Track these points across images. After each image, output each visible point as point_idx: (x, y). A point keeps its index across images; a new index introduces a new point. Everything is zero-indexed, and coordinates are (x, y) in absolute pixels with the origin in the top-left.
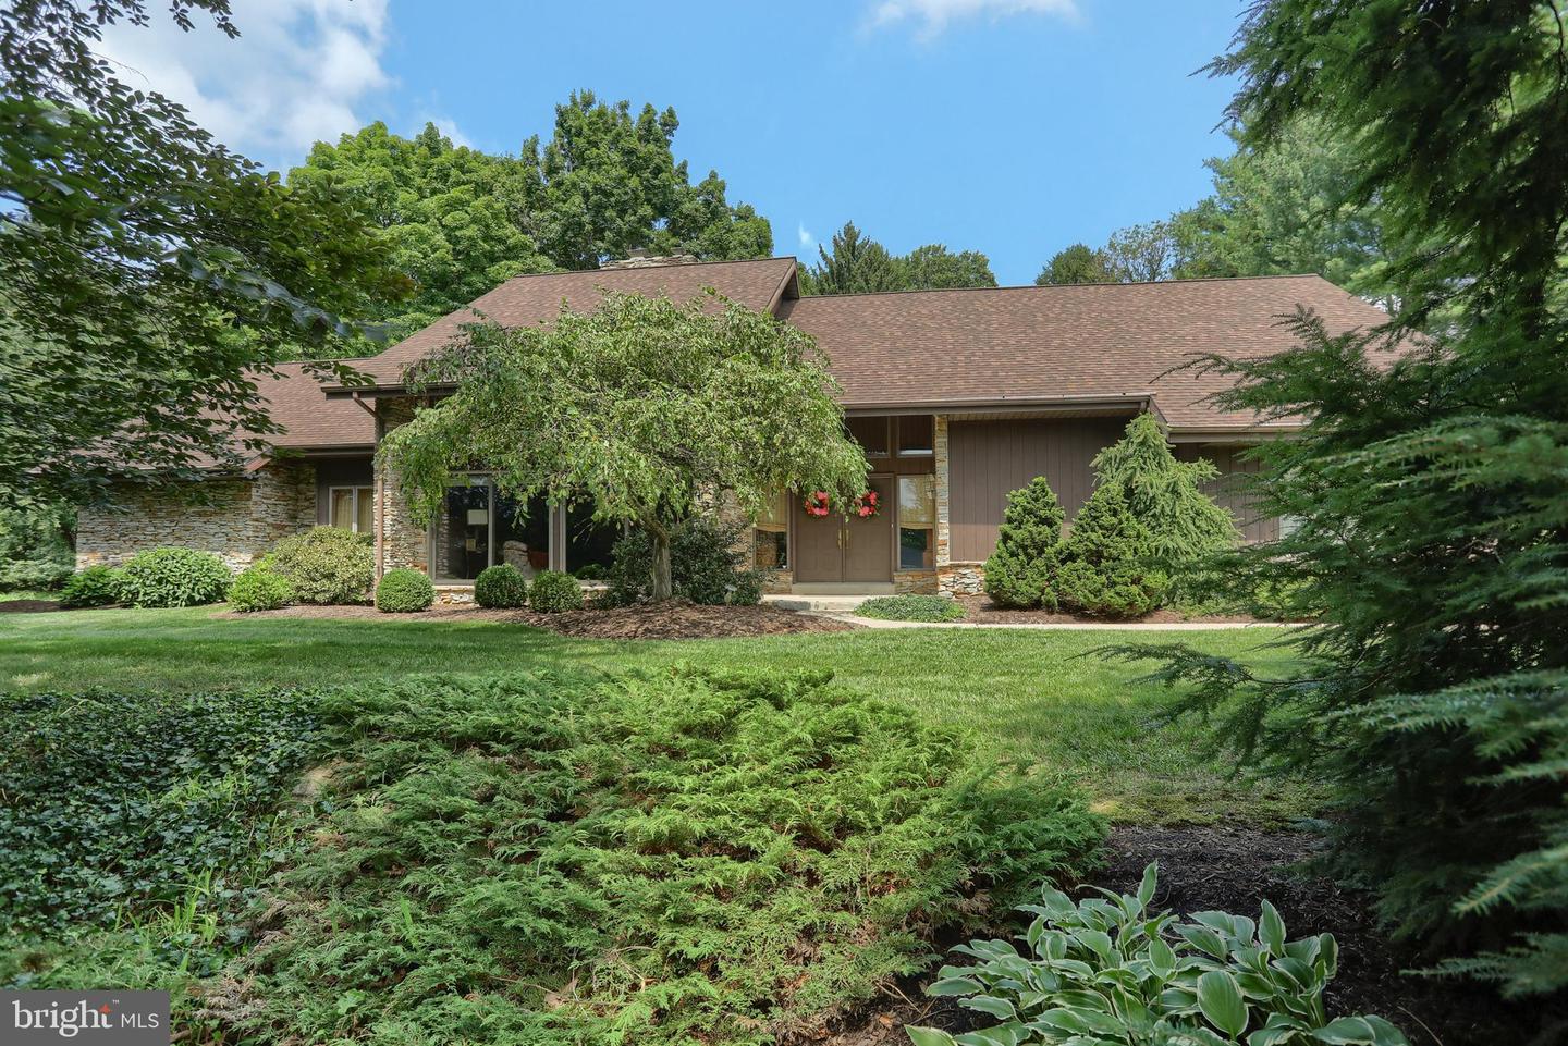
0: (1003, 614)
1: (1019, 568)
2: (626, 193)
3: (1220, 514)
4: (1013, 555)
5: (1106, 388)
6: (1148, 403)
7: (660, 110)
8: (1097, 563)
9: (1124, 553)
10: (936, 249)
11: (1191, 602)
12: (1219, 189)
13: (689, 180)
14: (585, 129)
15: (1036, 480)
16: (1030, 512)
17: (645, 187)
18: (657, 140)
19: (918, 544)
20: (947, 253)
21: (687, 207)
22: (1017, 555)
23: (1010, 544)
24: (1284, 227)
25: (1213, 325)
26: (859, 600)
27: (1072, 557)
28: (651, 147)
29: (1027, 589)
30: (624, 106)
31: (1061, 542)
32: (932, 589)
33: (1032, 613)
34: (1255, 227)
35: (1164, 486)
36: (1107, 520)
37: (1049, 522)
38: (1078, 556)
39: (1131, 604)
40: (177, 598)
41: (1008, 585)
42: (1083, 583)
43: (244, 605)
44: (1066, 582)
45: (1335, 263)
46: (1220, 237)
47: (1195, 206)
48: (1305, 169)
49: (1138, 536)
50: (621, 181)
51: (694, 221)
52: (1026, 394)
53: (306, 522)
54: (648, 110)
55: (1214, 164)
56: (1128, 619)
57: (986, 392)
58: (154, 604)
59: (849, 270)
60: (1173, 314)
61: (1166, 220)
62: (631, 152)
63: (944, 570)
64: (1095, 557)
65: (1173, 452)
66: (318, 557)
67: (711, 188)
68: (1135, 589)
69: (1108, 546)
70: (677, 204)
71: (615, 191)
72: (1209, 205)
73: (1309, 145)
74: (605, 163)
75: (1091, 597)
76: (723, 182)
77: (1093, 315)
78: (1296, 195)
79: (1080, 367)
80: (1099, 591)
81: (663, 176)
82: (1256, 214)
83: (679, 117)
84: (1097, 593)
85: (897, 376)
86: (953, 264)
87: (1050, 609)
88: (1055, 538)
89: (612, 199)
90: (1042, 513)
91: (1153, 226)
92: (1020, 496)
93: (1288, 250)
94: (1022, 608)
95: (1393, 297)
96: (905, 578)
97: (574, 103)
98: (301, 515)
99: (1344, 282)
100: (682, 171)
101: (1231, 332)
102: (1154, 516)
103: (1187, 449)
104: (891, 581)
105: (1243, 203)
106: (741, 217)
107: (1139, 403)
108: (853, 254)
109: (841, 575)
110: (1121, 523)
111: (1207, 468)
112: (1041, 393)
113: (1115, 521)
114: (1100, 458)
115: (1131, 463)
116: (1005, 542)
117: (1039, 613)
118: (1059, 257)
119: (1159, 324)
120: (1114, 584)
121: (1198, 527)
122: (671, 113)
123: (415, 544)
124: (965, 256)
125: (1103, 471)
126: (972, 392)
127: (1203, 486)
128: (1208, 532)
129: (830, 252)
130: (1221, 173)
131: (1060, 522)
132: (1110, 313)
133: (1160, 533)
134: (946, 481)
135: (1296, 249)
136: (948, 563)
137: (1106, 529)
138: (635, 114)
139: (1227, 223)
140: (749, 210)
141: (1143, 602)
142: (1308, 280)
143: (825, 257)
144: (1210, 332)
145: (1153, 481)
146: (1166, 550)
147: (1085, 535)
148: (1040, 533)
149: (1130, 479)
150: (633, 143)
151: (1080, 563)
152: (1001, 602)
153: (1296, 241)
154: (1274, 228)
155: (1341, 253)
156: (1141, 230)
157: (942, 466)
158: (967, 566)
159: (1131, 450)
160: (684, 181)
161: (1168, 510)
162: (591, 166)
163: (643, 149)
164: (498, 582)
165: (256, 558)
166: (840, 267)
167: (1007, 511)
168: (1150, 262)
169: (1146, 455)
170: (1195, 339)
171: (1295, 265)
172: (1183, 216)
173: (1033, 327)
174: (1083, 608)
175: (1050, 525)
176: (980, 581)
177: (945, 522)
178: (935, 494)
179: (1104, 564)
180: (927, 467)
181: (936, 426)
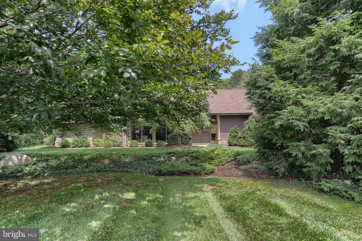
0: (231, 147)
1: (233, 140)
4: (232, 138)
5: (246, 111)
6: (252, 113)
8: (244, 139)
9: (248, 137)
15: (235, 126)
16: (234, 131)
19: (214, 136)
23: (231, 136)
26: (207, 145)
27: (241, 138)
29: (234, 142)
31: (239, 136)
32: (218, 143)
33: (235, 146)
36: (246, 132)
37: (237, 133)
39: (249, 145)
40: (83, 146)
41: (231, 142)
42: (242, 142)
44: (240, 142)
57: (227, 111)
58: (79, 147)
63: (219, 140)
64: (244, 138)
66: (113, 138)
69: (246, 136)
79: (241, 107)
80: (245, 143)
87: (237, 146)
88: (238, 135)
90: (236, 131)
92: (233, 128)
94: (233, 146)
96: (212, 142)
104: (210, 142)
107: (250, 113)
109: (201, 142)
110: (248, 133)
112: (235, 111)
114: (245, 122)
115: (249, 124)
120: (247, 142)
125: (245, 125)
126: (224, 111)
131: (239, 133)
134: (220, 125)
137: (246, 134)
147: (242, 135)
149: (249, 126)
151: (242, 139)
152: (230, 145)
157: (219, 123)
158: (223, 140)
159: (249, 121)
164: (149, 142)
167: (231, 131)
169: (251, 122)
174: (242, 145)
176: (225, 142)
177: (219, 132)
178: (218, 127)
179: (245, 139)
180: (216, 123)
181: (218, 116)
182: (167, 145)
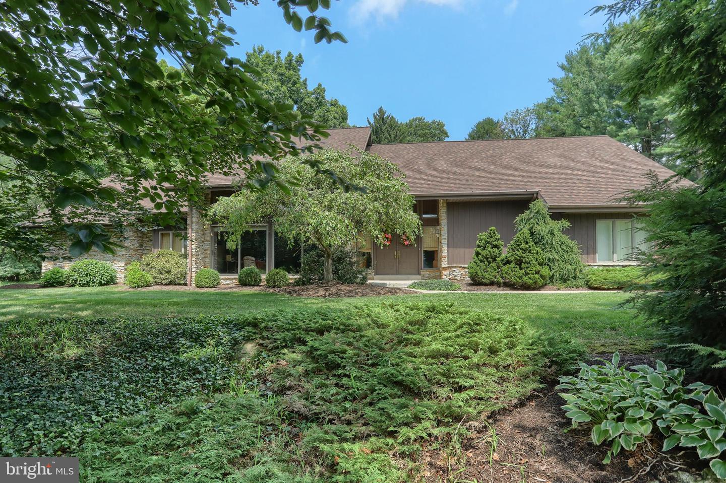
0: (479, 287)
1: (485, 267)
2: (280, 94)
3: (572, 243)
4: (481, 261)
5: (518, 188)
6: (537, 194)
7: (295, 55)
8: (520, 265)
9: (532, 260)
10: (420, 119)
11: (560, 282)
12: (556, 93)
13: (308, 88)
14: (260, 63)
15: (491, 228)
16: (489, 243)
17: (289, 91)
18: (294, 69)
19: (431, 258)
20: (425, 121)
21: (307, 100)
22: (484, 262)
23: (480, 257)
24: (588, 111)
25: (563, 159)
26: (410, 282)
27: (508, 262)
28: (291, 72)
29: (488, 276)
30: (278, 53)
31: (503, 256)
32: (440, 277)
33: (491, 287)
34: (574, 111)
35: (547, 231)
36: (524, 246)
37: (497, 247)
38: (511, 262)
39: (535, 283)
40: (94, 283)
41: (480, 274)
42: (513, 273)
43: (135, 285)
44: (506, 273)
45: (611, 128)
46: (557, 115)
47: (545, 101)
48: (597, 84)
49: (537, 253)
50: (277, 88)
51: (311, 107)
52: (482, 190)
53: (147, 248)
54: (290, 55)
55: (554, 81)
56: (534, 289)
57: (465, 189)
59: (381, 129)
60: (544, 154)
61: (531, 107)
62: (282, 75)
63: (445, 269)
64: (519, 263)
65: (551, 216)
66: (161, 263)
67: (319, 91)
68: (537, 276)
69: (525, 258)
70: (303, 99)
71: (275, 93)
72: (552, 100)
73: (599, 73)
74: (270, 80)
75: (518, 280)
76: (324, 89)
77: (508, 154)
78: (593, 97)
79: (505, 178)
80: (521, 277)
81: (297, 85)
82: (574, 105)
83: (304, 58)
84: (520, 278)
85: (423, 182)
86: (428, 126)
87: (498, 285)
88: (500, 254)
89: (274, 97)
90: (494, 243)
91: (525, 110)
92: (483, 235)
93: (589, 122)
94: (486, 285)
95: (637, 144)
96: (426, 272)
97: (254, 51)
98: (145, 245)
99: (616, 137)
100: (305, 83)
101: (571, 162)
102: (543, 244)
103: (557, 215)
104: (419, 274)
105: (568, 99)
106: (332, 105)
107: (533, 194)
108: (383, 122)
109: (397, 272)
110: (530, 247)
111: (566, 223)
112: (489, 190)
113: (527, 246)
114: (518, 218)
115: (532, 221)
116: (477, 256)
117: (494, 287)
118: (479, 124)
119: (538, 158)
120: (528, 274)
121: (562, 249)
122: (300, 56)
123: (205, 257)
124: (434, 122)
125: (520, 225)
126: (458, 189)
127: (564, 231)
128: (567, 251)
129: (372, 121)
130: (557, 85)
131: (502, 247)
132: (516, 153)
133: (546, 252)
134: (446, 229)
135: (593, 122)
136: (447, 265)
137: (524, 250)
138: (283, 56)
139: (560, 108)
140: (336, 101)
141: (540, 282)
142: (604, 138)
143: (370, 124)
144: (562, 162)
145: (542, 229)
146: (549, 259)
147: (514, 253)
148: (494, 252)
149: (532, 228)
150: (283, 70)
151: (512, 265)
152: (476, 282)
153: (593, 118)
154: (583, 112)
155: (614, 123)
156: (519, 111)
157: (444, 222)
158: (455, 267)
159: (532, 215)
160: (306, 88)
161: (549, 242)
162: (263, 81)
163: (288, 73)
164: (249, 274)
165: (126, 264)
166: (377, 128)
167: (478, 242)
168: (524, 126)
169: (539, 218)
170: (555, 165)
171: (592, 129)
172: (539, 105)
173: (481, 160)
174: (514, 284)
175: (498, 249)
176: (461, 274)
177: (445, 247)
178: (440, 234)
179: (523, 265)
180: (435, 222)
181: (441, 205)
182: (297, 283)
